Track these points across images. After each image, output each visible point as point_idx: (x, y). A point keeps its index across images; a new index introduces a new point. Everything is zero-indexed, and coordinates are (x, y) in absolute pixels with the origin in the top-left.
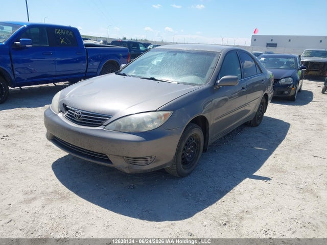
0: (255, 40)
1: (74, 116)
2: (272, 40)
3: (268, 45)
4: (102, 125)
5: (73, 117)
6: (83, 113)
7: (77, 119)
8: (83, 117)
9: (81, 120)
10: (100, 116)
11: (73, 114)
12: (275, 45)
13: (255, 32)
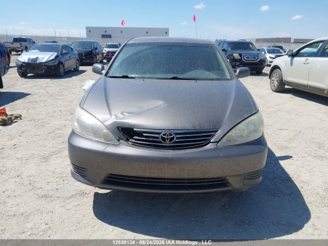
0: (90, 31)
1: (160, 140)
2: (106, 32)
3: (103, 36)
4: (210, 142)
5: (160, 142)
6: (176, 134)
7: (168, 143)
8: (177, 138)
9: (175, 142)
10: (202, 133)
11: (158, 138)
12: (110, 36)
13: (122, 24)
